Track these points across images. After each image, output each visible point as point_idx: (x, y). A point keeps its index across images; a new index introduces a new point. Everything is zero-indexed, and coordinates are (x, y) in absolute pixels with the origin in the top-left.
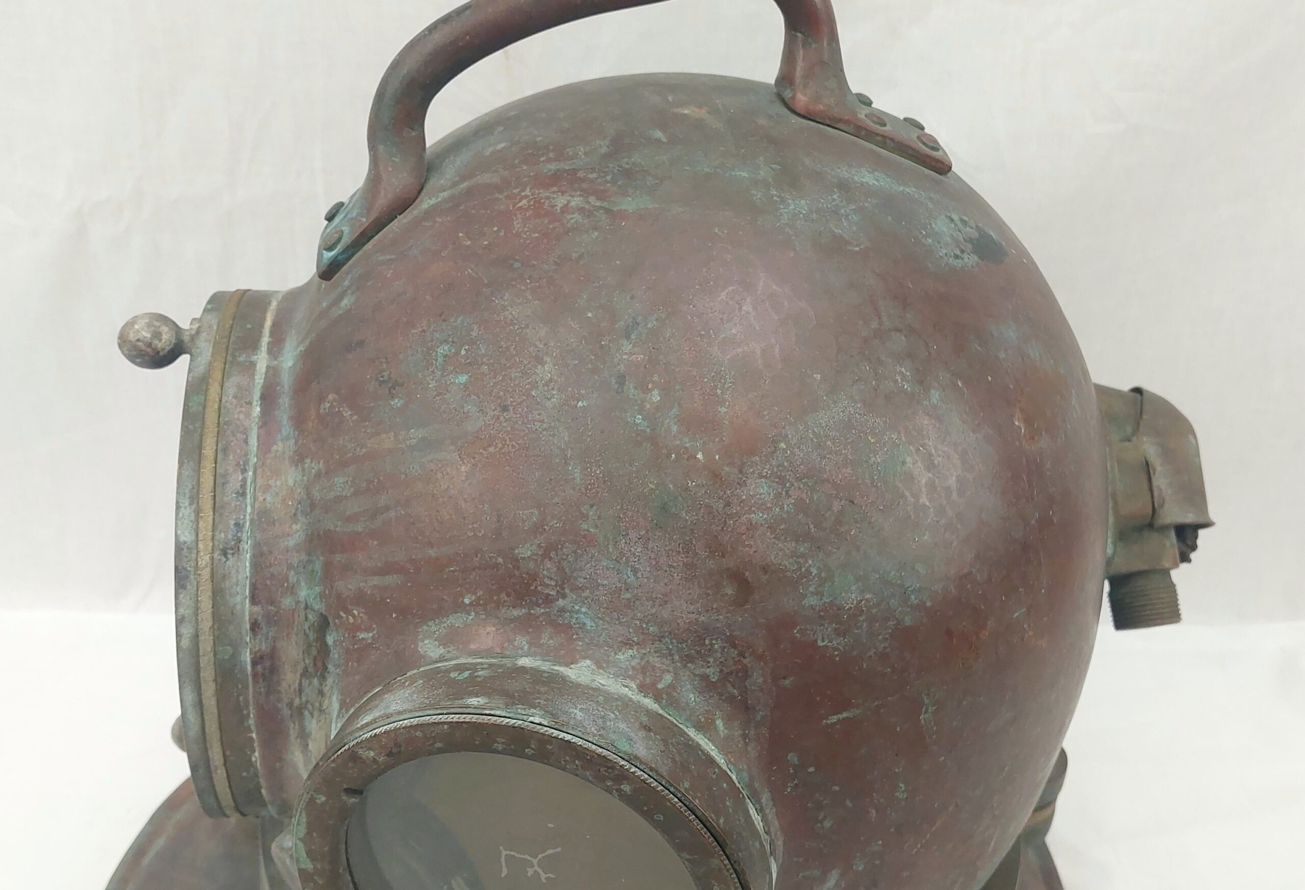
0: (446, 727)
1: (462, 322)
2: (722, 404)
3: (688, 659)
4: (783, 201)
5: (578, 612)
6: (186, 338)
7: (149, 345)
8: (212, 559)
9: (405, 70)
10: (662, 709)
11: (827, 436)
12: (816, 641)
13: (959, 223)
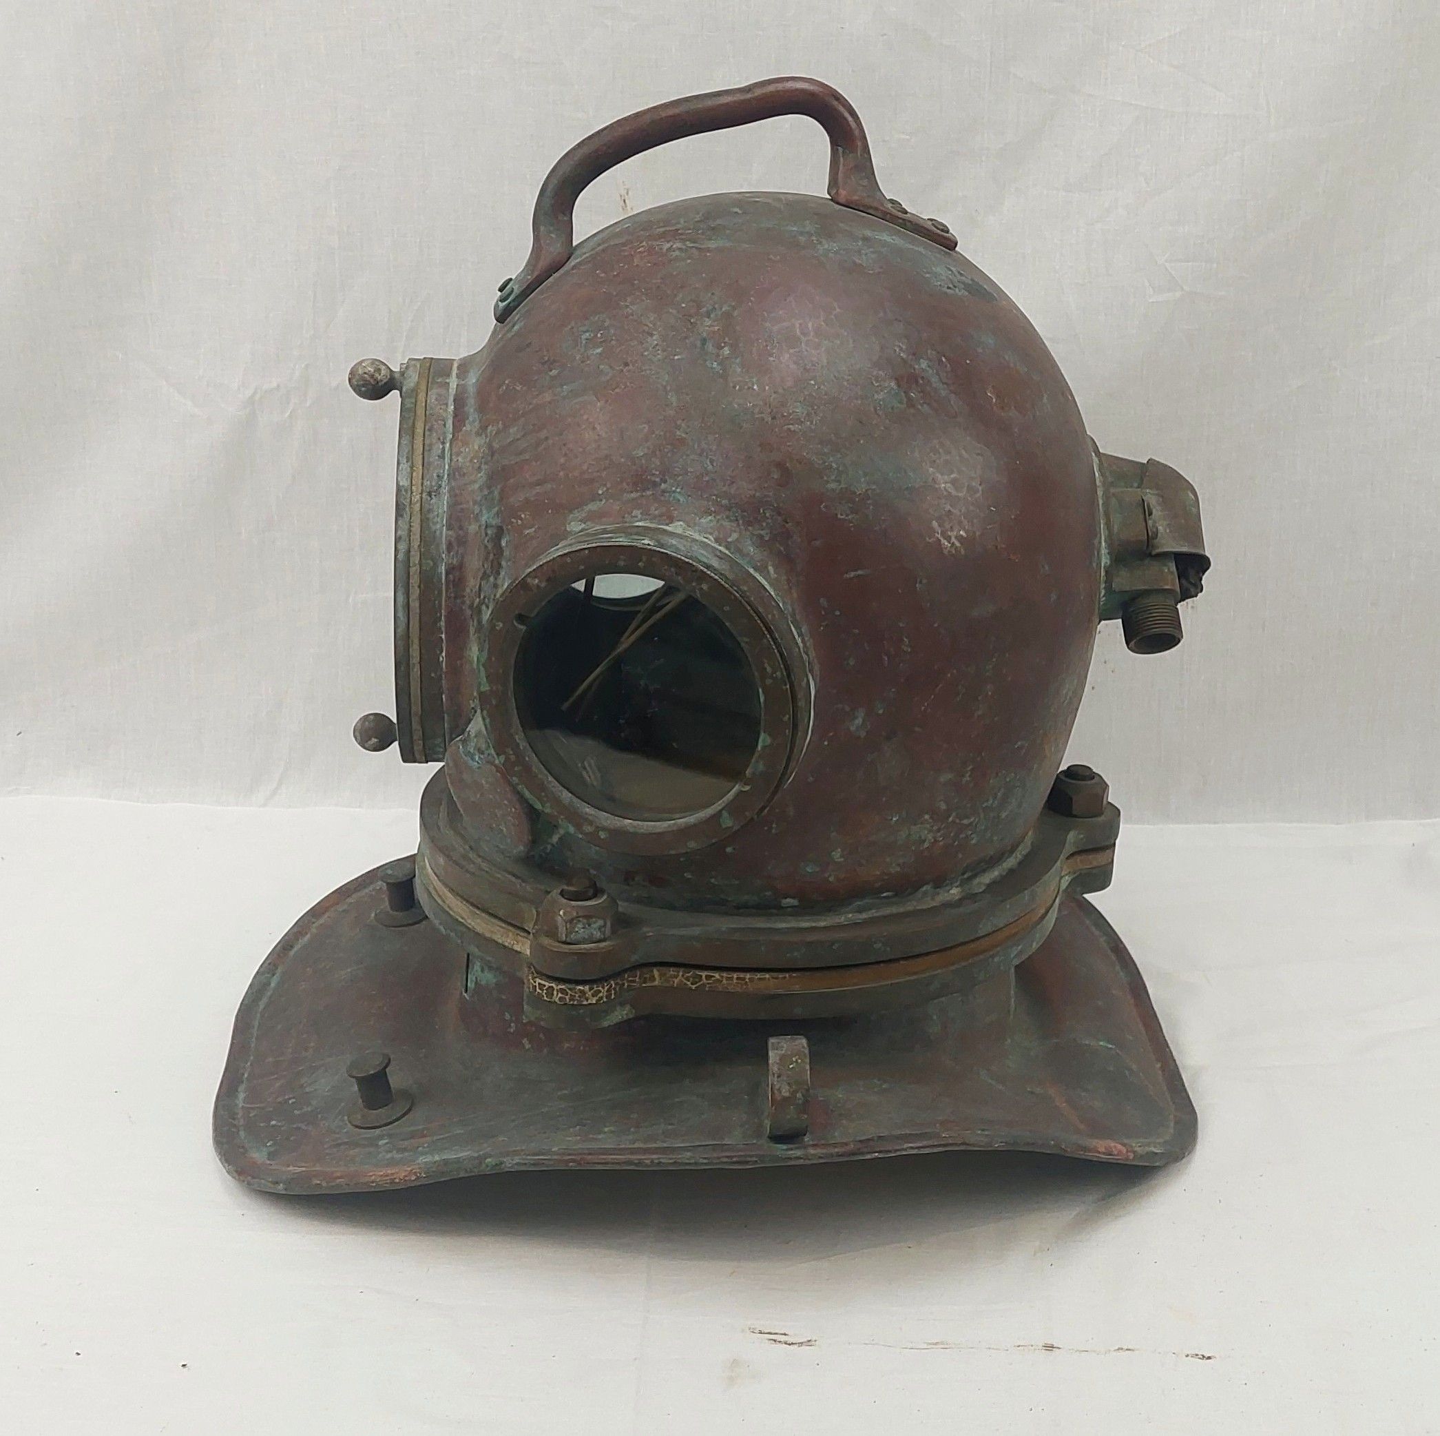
0: (587, 552)
1: (599, 318)
2: (771, 355)
3: (749, 523)
4: (821, 243)
5: (674, 492)
6: (397, 376)
7: (372, 376)
8: (421, 498)
9: (560, 172)
10: (732, 553)
11: (843, 378)
12: (837, 515)
13: (957, 273)
